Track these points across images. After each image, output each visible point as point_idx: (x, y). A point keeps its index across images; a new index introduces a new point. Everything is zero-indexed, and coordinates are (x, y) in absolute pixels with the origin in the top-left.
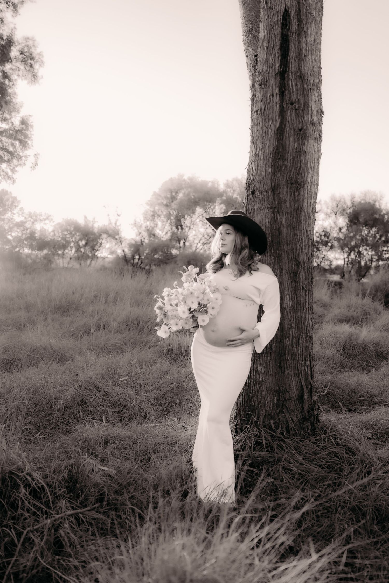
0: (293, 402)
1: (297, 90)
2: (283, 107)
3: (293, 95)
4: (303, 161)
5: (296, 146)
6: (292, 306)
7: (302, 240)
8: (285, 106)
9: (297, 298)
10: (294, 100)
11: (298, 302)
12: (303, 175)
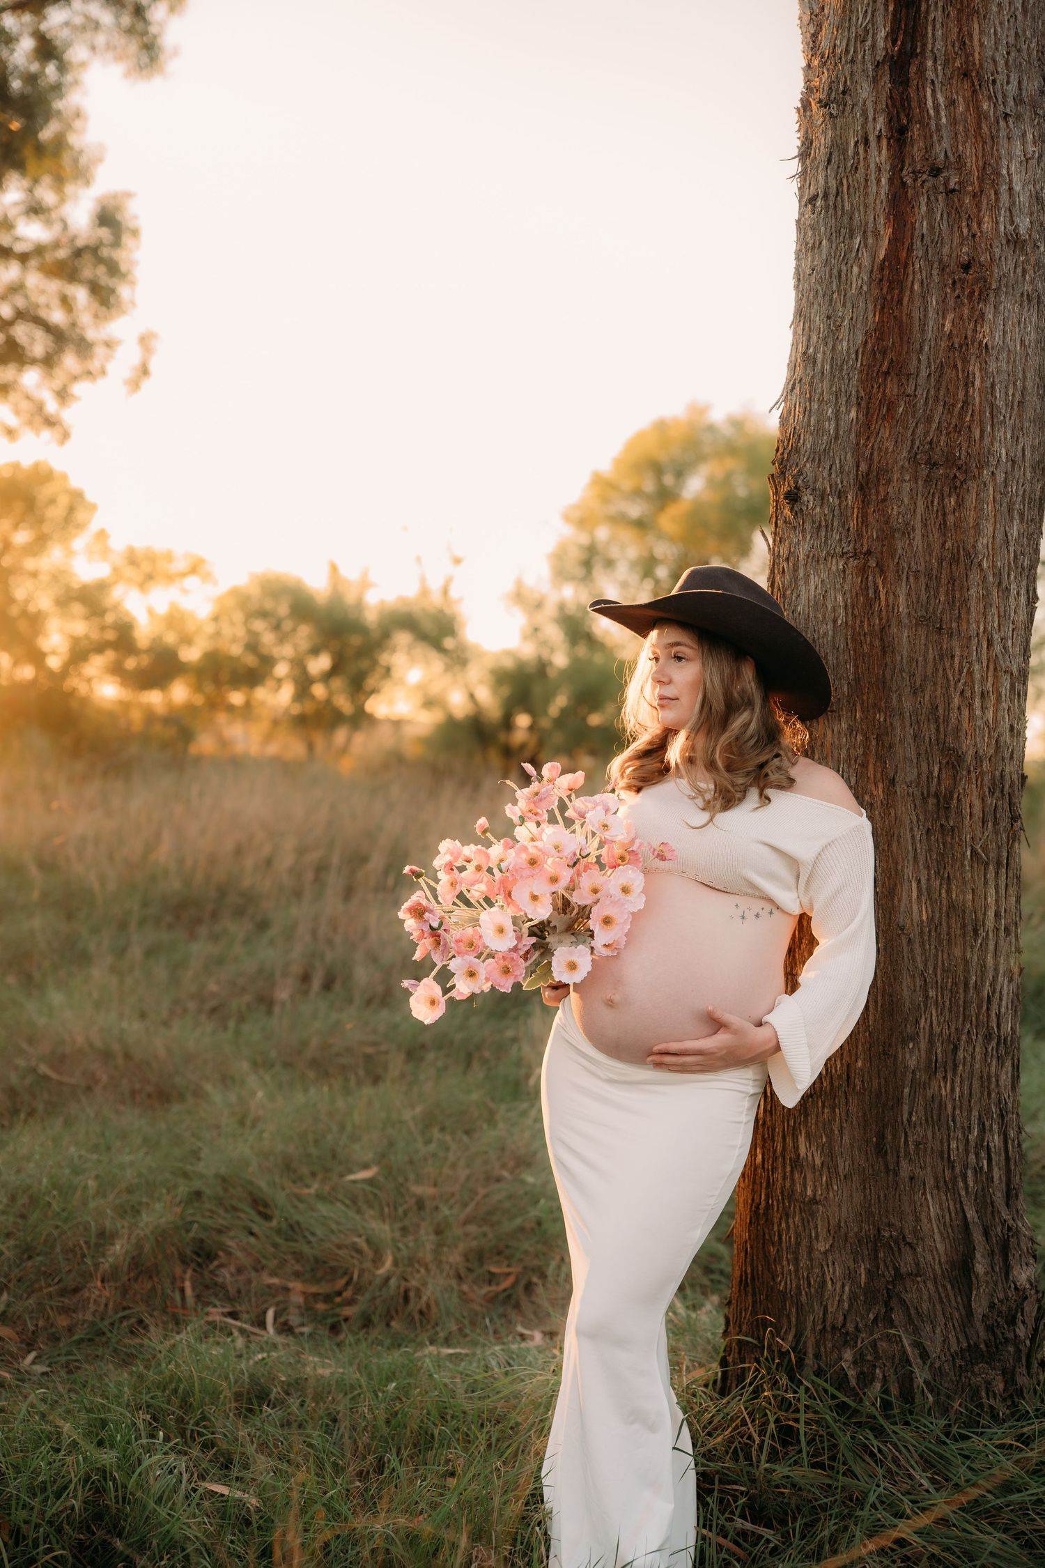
0: (930, 1285)
1: (953, 121)
2: (904, 184)
3: (941, 139)
4: (977, 383)
5: (948, 327)
6: (931, 920)
7: (970, 673)
8: (909, 181)
9: (949, 891)
10: (942, 156)
11: (952, 906)
12: (977, 433)
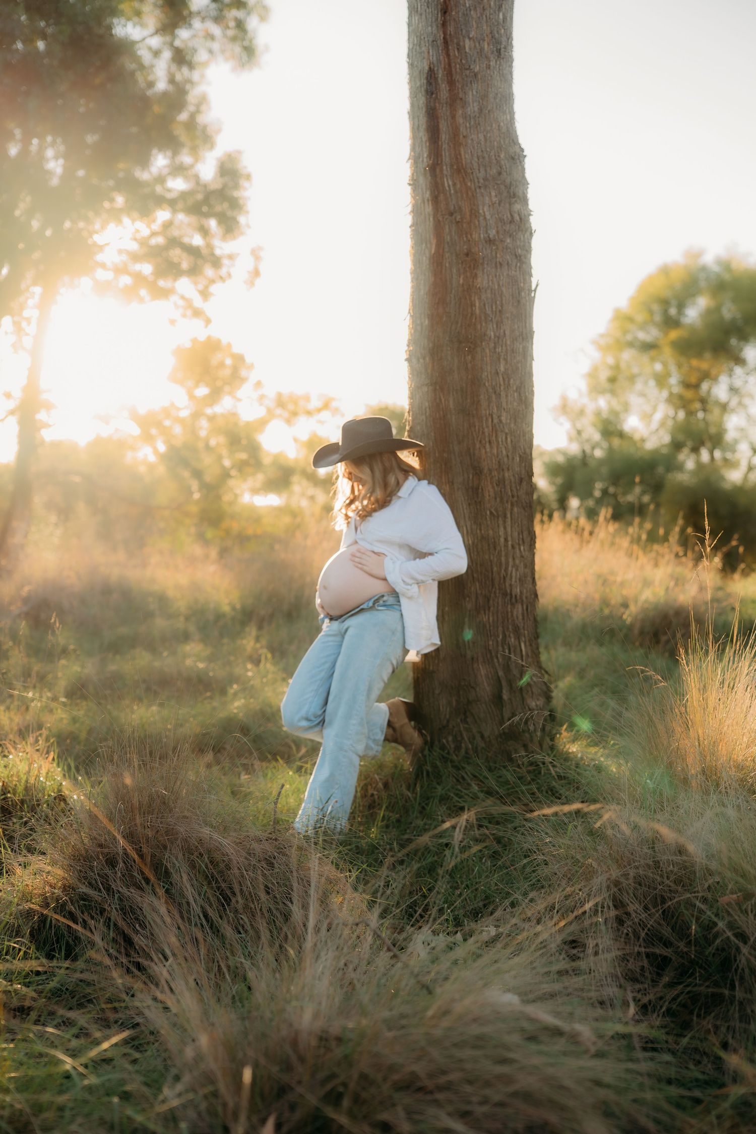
0: (484, 705)
1: (456, 192)
2: (439, 220)
3: (452, 200)
4: (477, 305)
5: (461, 281)
6: (473, 543)
7: (483, 433)
8: (441, 219)
9: (481, 530)
10: (452, 208)
11: (483, 537)
12: (479, 327)
